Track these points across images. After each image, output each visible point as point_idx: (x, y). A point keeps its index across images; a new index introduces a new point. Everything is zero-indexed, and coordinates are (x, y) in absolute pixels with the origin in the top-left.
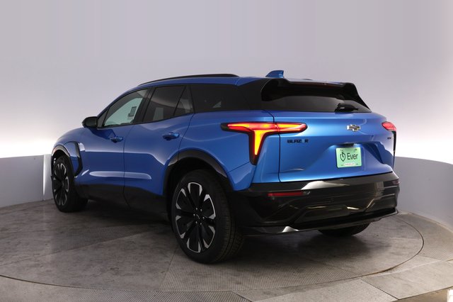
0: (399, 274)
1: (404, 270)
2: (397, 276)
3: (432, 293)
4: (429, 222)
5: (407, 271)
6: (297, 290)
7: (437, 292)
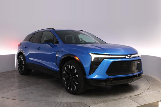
0: (141, 96)
1: (143, 95)
2: (141, 97)
3: (153, 103)
4: (152, 78)
5: (144, 95)
6: (105, 102)
7: (155, 102)
